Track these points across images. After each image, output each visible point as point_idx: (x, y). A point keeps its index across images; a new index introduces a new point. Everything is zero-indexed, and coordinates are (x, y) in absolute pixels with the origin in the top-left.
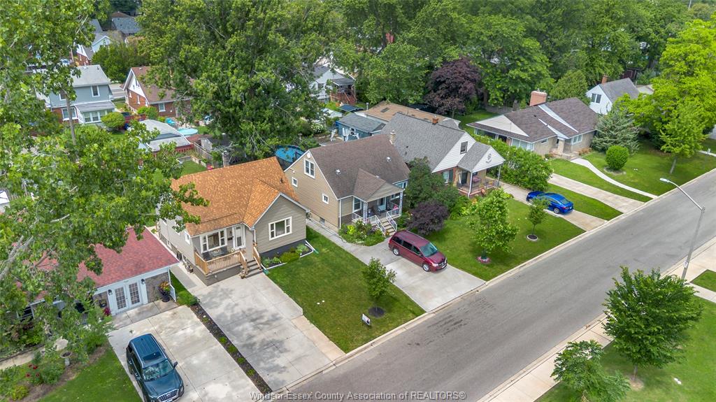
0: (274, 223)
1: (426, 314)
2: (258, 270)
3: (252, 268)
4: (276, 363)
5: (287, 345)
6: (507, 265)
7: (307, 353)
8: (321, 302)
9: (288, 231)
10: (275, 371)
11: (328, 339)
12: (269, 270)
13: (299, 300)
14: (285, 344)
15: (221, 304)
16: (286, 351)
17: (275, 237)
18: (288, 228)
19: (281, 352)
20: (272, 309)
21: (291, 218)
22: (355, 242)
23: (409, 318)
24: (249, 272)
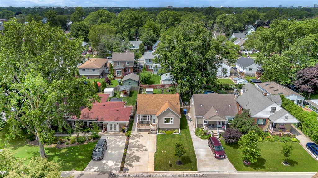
0: (166, 118)
1: (197, 172)
2: (155, 133)
3: (153, 131)
4: (132, 163)
5: (140, 160)
6: (256, 169)
7: (144, 165)
8: (164, 151)
9: (172, 123)
10: (129, 165)
11: (154, 164)
12: (159, 134)
13: (158, 147)
14: (140, 159)
15: (135, 139)
16: (138, 161)
17: (166, 123)
18: (172, 121)
19: (137, 161)
20: (147, 147)
21: (173, 118)
22: (198, 136)
23: (188, 170)
24: (151, 132)
